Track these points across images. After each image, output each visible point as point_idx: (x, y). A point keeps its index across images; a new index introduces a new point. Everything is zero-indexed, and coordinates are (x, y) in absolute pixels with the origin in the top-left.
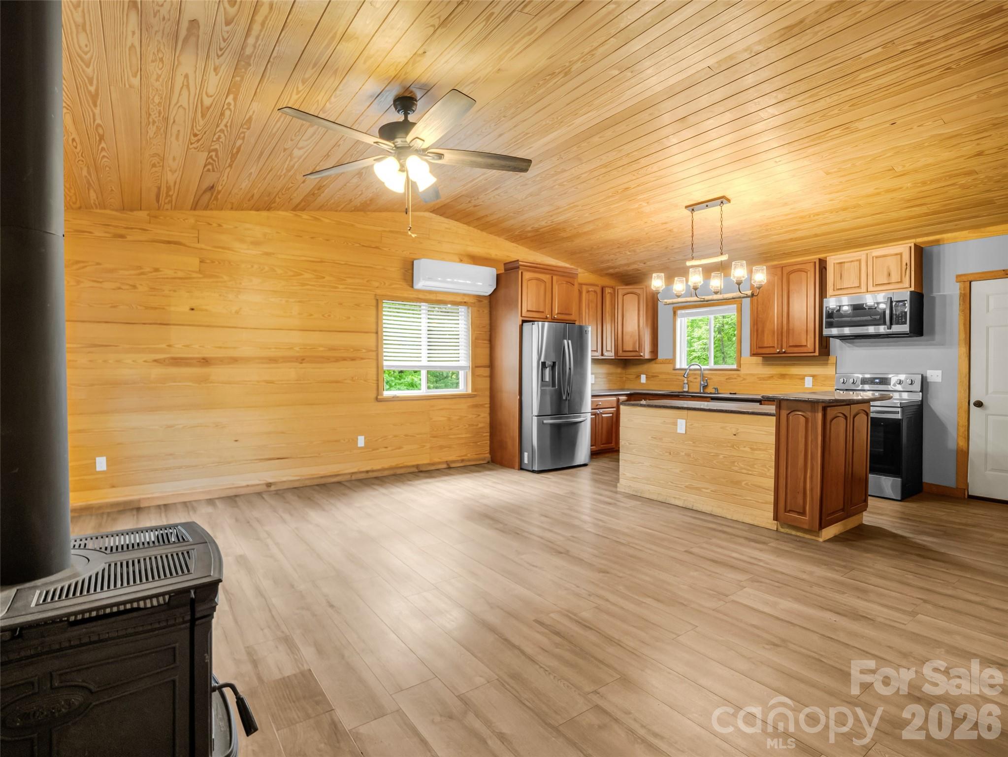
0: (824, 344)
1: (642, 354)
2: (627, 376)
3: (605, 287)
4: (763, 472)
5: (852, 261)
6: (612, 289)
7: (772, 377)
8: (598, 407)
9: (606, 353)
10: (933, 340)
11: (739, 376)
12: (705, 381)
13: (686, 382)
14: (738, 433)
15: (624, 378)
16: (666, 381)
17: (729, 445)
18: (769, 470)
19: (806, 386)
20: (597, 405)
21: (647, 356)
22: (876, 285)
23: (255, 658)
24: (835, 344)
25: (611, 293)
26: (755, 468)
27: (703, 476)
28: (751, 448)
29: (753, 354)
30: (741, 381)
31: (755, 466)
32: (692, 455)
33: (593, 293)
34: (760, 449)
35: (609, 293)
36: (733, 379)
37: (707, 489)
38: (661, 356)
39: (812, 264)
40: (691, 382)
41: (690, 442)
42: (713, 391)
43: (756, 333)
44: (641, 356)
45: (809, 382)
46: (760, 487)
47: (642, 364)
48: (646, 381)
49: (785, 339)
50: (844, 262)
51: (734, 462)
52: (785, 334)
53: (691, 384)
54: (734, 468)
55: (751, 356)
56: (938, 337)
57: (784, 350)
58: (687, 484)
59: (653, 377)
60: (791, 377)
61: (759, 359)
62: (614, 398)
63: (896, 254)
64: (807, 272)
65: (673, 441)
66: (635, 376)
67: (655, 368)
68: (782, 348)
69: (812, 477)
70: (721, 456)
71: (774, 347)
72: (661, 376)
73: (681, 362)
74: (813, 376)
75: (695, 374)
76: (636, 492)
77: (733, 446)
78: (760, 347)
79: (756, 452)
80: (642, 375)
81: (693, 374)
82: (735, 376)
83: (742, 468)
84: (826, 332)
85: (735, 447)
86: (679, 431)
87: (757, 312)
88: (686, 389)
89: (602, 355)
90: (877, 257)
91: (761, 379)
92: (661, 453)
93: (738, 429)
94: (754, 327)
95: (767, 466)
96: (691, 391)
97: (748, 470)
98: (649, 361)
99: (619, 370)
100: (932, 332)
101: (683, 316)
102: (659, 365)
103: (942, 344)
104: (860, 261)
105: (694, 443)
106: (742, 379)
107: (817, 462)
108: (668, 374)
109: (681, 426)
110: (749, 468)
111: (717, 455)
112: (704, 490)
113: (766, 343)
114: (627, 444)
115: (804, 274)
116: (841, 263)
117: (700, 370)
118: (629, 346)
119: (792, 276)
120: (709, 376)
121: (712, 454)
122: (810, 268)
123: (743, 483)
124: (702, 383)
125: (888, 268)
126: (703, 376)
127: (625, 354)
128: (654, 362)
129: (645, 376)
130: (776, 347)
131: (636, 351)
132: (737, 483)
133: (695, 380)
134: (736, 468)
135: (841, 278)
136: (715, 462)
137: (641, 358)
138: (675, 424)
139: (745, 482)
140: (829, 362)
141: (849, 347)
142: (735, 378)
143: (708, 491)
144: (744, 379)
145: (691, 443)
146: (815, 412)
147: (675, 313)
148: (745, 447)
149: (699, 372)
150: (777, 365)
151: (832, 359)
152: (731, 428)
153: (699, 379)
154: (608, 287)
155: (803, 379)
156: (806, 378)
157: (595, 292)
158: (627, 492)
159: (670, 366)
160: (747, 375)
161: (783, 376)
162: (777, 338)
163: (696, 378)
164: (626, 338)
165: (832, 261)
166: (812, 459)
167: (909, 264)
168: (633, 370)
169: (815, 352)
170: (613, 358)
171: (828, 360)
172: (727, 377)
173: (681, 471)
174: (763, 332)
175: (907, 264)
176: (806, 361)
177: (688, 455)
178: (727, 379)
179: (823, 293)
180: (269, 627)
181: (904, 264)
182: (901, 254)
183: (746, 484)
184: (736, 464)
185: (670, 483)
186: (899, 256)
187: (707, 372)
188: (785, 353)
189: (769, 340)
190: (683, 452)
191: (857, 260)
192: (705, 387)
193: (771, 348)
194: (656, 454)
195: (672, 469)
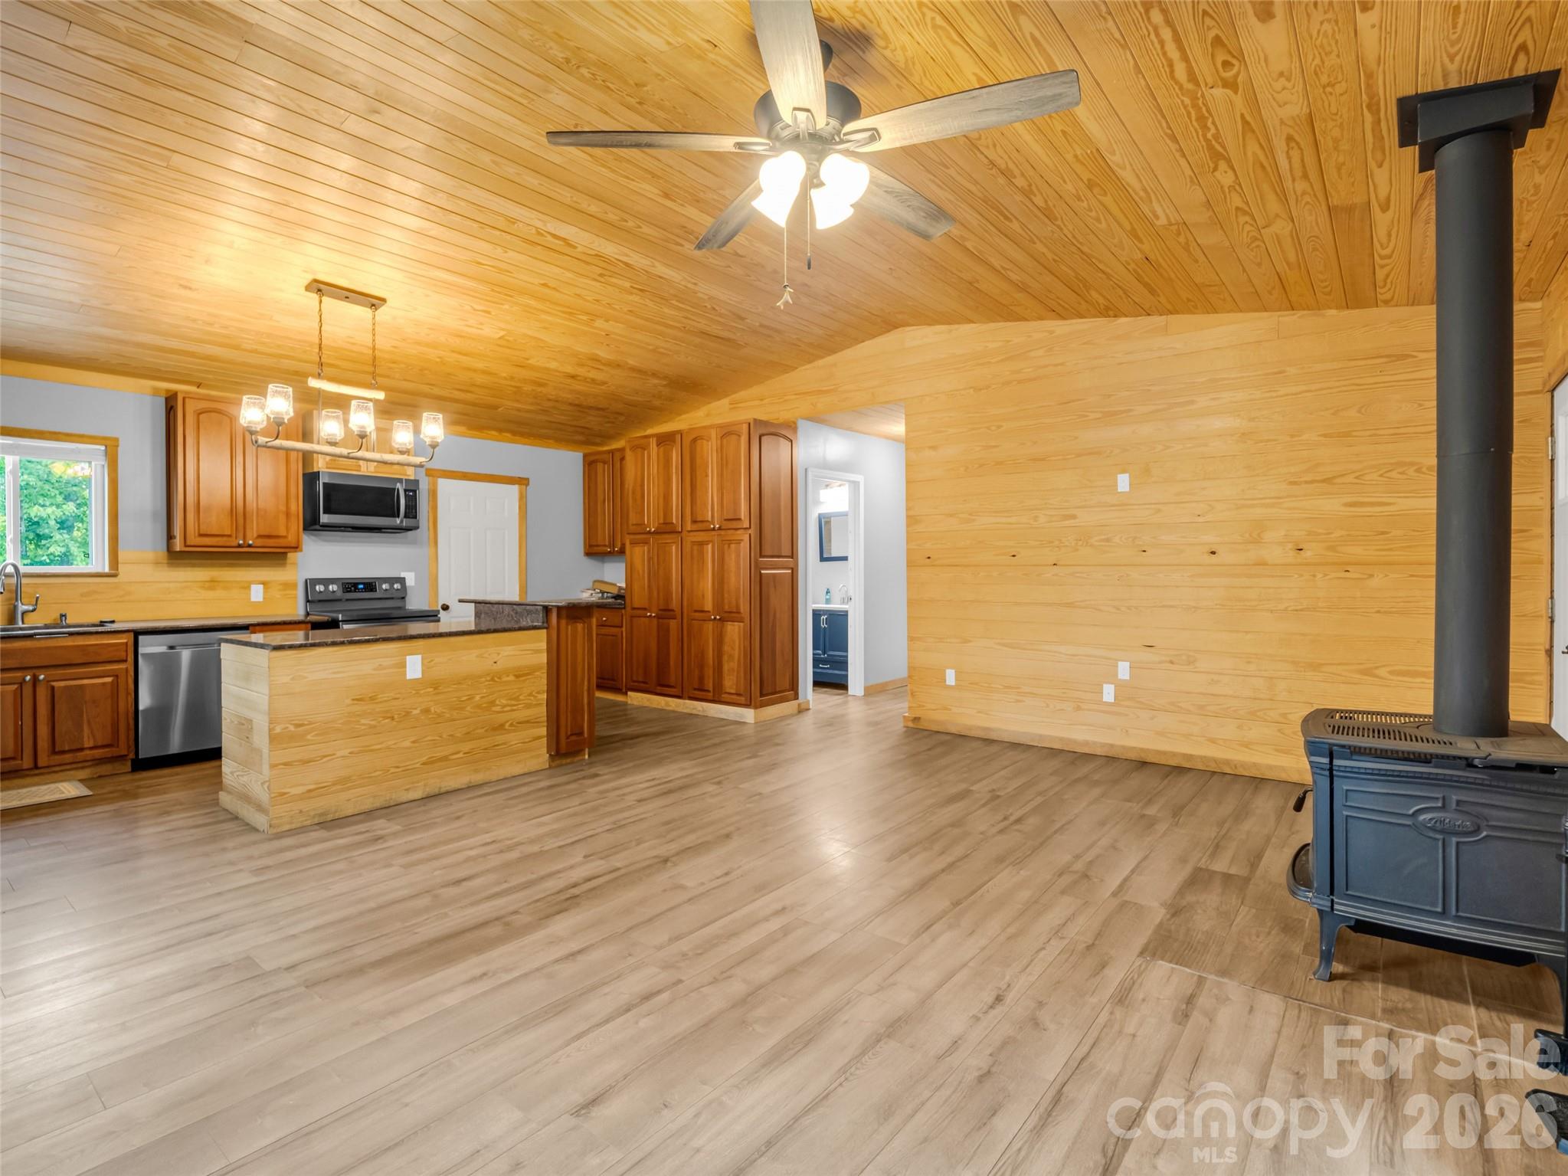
14: (500, 658)
17: (488, 678)
23: (1184, 1006)
26: (521, 700)
27: (451, 737)
31: (522, 697)
32: (432, 709)
37: (458, 753)
41: (428, 690)
45: (257, 593)
51: (494, 701)
54: (494, 709)
58: (424, 760)
65: (398, 696)
70: (477, 698)
76: (321, 815)
77: (493, 679)
83: (505, 706)
85: (496, 678)
86: (410, 676)
92: (373, 723)
93: (500, 653)
97: (512, 706)
105: (435, 689)
109: (414, 667)
110: (513, 702)
111: (471, 697)
112: (453, 757)
114: (292, 728)
121: (464, 699)
132: (499, 729)
134: (497, 709)
136: (468, 708)
138: (403, 665)
139: (507, 724)
143: (461, 755)
145: (432, 689)
148: (508, 675)
152: (489, 654)
155: (248, 588)
173: (413, 743)
177: (427, 711)
180: (1120, 1032)
183: (511, 725)
184: (497, 702)
185: (393, 771)
190: (416, 709)
194: (363, 727)
195: (395, 744)
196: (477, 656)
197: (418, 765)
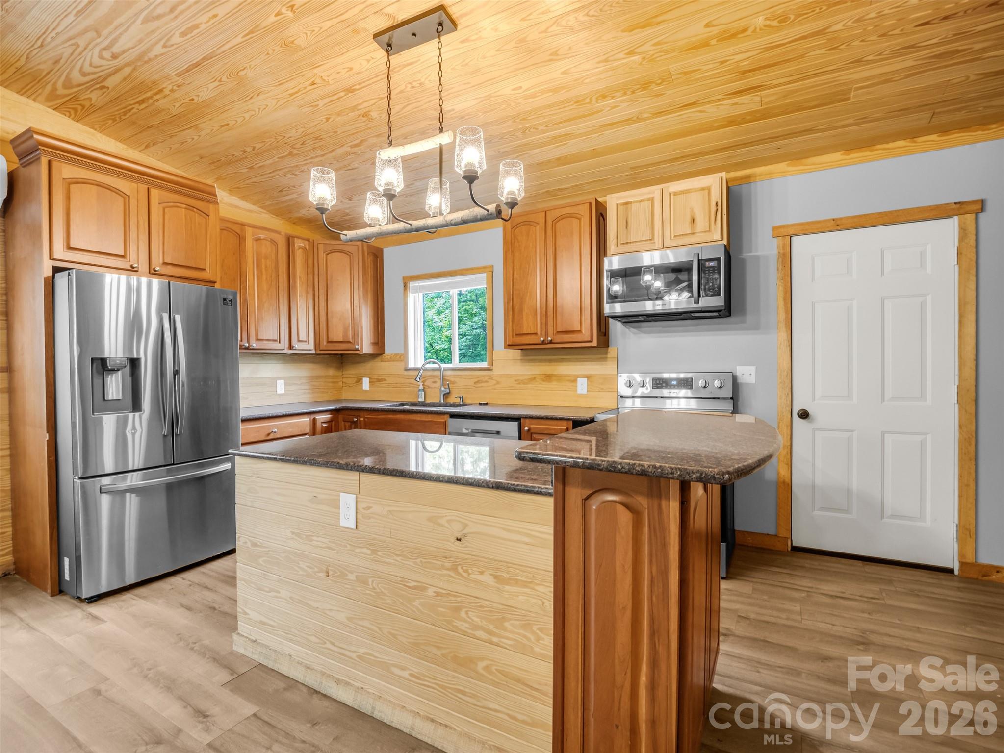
0: (603, 330)
1: (357, 347)
2: (344, 380)
3: (293, 237)
4: (525, 641)
5: (641, 201)
6: (307, 242)
7: (534, 378)
8: (271, 437)
9: (296, 345)
10: (744, 322)
11: (491, 378)
12: (447, 387)
13: (421, 387)
14: (465, 535)
15: (341, 383)
16: (396, 387)
17: (448, 565)
18: (538, 639)
19: (578, 392)
20: (269, 434)
21: (366, 348)
22: (675, 236)
24: (616, 327)
25: (304, 248)
26: (505, 629)
27: (394, 636)
28: (496, 577)
29: (509, 346)
30: (495, 385)
31: (507, 624)
32: (370, 581)
33: (268, 243)
34: (517, 582)
35: (300, 247)
36: (482, 382)
37: (403, 669)
38: (389, 350)
39: (587, 206)
40: (429, 387)
41: (365, 550)
42: (458, 401)
43: (511, 313)
44: (357, 350)
45: (582, 385)
46: (518, 680)
47: (364, 362)
48: (370, 387)
49: (551, 322)
50: (630, 203)
51: (458, 609)
52: (550, 313)
53: (428, 390)
54: (458, 623)
55: (505, 348)
56: (750, 318)
57: (549, 339)
58: (362, 650)
59: (379, 380)
60: (560, 378)
61: (516, 353)
62: (306, 419)
63: (703, 189)
64: (580, 219)
65: (332, 546)
66: (356, 380)
67: (381, 367)
68: (547, 335)
69: (653, 687)
70: (430, 592)
71: (536, 334)
72: (390, 380)
73: (416, 358)
74: (588, 377)
75: (434, 376)
77: (454, 569)
78: (517, 335)
79: (507, 588)
80: (364, 379)
81: (430, 376)
82: (486, 378)
83: (476, 627)
84: (607, 309)
85: (460, 570)
86: (343, 523)
87: (513, 280)
88: (421, 399)
89: (291, 347)
90: (676, 194)
91: (520, 382)
92: (310, 571)
93: (465, 526)
94: (508, 303)
95: (535, 628)
96: (429, 401)
97: (490, 633)
98: (373, 356)
99: (331, 372)
100: (743, 311)
101: (416, 290)
102: (387, 364)
103: (756, 327)
104: (652, 200)
105: (374, 552)
106: (495, 382)
107: (668, 646)
108: (398, 376)
109: (347, 510)
110: (491, 627)
111: (421, 588)
112: (397, 671)
113: (525, 328)
114: (249, 544)
115: (575, 222)
116: (627, 204)
117: (439, 369)
118: (337, 334)
119: (559, 225)
120: (452, 379)
121: (412, 584)
122: (584, 211)
123: (481, 665)
124: (443, 389)
125: (692, 210)
126: (444, 379)
127: (331, 347)
128: (379, 359)
129: (368, 379)
130: (539, 333)
131: (350, 342)
132: (464, 663)
133: (434, 385)
134: (464, 626)
135: (627, 228)
136: (417, 603)
137: (357, 352)
138: (336, 504)
139: (485, 663)
140: (609, 356)
141: (634, 333)
142: (486, 382)
143: (405, 674)
144: (498, 383)
145: (369, 552)
146: (660, 497)
147: (405, 286)
148: (482, 573)
149: (438, 373)
150: (541, 361)
151: (612, 351)
152: (449, 521)
153: (438, 384)
154: (298, 238)
155: (575, 381)
156: (579, 379)
157: (273, 242)
158: (248, 654)
159: (401, 365)
160: (502, 376)
161: (548, 378)
162: (541, 320)
163: (435, 382)
164: (333, 321)
165: (613, 202)
166: (653, 634)
167: (720, 204)
168: (352, 371)
169: (591, 341)
170: (313, 352)
171: (606, 353)
172: (476, 380)
173: (349, 619)
174: (521, 310)
175: (717, 204)
176: (578, 355)
177: (362, 581)
178: (475, 383)
179: (602, 250)
181: (714, 204)
182: (709, 189)
183: (487, 668)
184: (463, 614)
185: (329, 645)
186: (706, 192)
187: (449, 373)
188: (551, 342)
189: (531, 324)
190: (351, 572)
191: (649, 199)
192: (447, 395)
193: (533, 336)
194: (301, 572)
195: (330, 610)
196: (430, 519)
197: (354, 655)
